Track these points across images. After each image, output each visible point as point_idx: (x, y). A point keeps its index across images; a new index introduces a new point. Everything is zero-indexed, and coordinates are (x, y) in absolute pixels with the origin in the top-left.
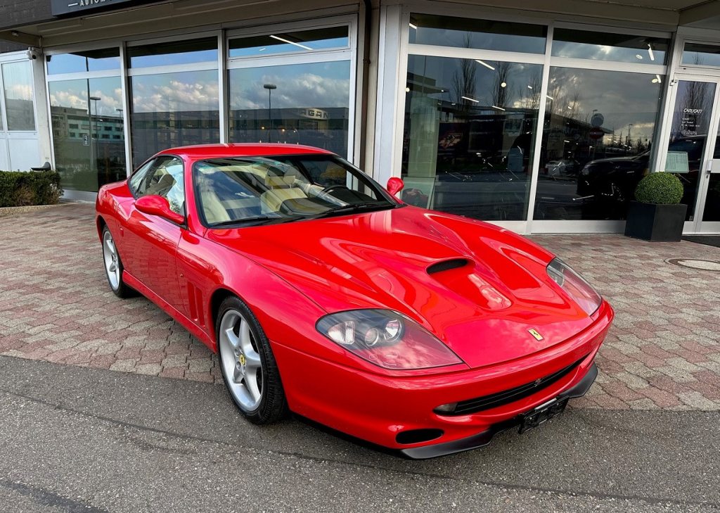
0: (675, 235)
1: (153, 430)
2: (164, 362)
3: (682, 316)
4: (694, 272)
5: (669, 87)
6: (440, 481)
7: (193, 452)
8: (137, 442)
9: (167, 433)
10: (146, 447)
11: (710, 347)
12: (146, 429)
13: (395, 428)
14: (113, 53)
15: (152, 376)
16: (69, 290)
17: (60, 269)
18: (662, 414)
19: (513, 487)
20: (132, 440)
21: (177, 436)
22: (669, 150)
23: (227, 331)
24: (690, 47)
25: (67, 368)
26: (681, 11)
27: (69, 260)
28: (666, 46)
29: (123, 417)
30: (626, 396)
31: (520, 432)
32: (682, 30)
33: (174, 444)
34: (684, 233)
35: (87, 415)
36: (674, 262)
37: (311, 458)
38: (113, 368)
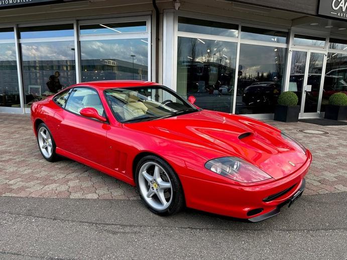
0: (295, 119)
1: (113, 224)
2: (97, 192)
3: (317, 154)
4: (311, 135)
5: (289, 54)
6: (259, 232)
7: (139, 232)
8: (108, 231)
9: (121, 226)
10: (115, 233)
11: (335, 166)
12: (108, 224)
13: (247, 209)
14: (11, 30)
15: (96, 199)
16: (18, 160)
17: (3, 149)
18: (332, 195)
19: (290, 231)
20: (105, 230)
21: (127, 226)
22: (290, 81)
23: (143, 173)
24: (297, 36)
25: (46, 199)
26: (292, 20)
27: (5, 144)
28: (287, 35)
29: (93, 220)
30: (315, 189)
31: (289, 207)
32: (293, 28)
33: (128, 229)
34: (299, 118)
35: (73, 221)
36: (301, 131)
37: (197, 229)
38: (71, 197)
